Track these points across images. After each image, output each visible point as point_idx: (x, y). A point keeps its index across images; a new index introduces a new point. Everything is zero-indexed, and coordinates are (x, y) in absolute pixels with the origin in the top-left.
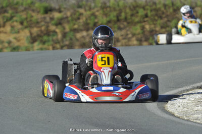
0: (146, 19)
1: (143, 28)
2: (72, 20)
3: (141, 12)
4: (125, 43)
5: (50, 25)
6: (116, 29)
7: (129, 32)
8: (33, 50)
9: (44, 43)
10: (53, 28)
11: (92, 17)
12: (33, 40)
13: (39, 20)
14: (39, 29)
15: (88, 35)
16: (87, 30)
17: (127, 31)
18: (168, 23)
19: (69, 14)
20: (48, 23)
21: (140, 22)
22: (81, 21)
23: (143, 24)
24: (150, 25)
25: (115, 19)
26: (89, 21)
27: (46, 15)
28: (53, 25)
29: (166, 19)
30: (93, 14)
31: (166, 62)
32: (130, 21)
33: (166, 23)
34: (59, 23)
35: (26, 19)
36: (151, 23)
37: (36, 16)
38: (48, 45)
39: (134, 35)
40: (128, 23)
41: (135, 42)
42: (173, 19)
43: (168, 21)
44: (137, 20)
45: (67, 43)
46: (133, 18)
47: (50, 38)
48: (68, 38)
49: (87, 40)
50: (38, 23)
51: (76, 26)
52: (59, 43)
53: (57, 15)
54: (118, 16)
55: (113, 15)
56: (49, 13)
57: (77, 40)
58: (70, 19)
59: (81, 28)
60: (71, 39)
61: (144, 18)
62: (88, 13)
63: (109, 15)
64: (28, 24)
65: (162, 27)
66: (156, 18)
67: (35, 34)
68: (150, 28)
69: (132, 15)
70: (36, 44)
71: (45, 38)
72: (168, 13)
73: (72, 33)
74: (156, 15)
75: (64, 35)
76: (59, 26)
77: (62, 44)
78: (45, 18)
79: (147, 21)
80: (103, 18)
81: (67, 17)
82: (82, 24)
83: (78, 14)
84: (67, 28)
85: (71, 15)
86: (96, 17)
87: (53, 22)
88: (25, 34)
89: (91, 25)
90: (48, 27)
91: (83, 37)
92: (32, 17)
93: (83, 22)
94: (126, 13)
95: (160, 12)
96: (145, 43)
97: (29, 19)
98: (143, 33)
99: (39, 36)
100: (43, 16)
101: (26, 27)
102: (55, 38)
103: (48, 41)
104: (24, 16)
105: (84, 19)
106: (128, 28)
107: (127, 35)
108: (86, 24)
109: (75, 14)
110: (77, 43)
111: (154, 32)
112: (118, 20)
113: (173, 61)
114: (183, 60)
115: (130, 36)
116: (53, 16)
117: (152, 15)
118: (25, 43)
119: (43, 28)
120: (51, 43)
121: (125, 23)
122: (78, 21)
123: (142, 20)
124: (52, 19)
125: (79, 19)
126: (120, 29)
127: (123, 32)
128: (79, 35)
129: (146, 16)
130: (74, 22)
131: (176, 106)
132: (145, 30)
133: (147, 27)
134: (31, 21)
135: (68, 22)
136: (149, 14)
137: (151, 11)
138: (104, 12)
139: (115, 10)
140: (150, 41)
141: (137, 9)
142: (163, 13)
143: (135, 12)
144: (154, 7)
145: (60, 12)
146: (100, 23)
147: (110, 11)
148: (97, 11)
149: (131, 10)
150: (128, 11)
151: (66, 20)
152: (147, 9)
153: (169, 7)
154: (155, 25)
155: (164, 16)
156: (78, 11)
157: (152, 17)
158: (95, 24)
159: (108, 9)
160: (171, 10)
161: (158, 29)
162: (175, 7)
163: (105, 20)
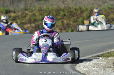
0: (64, 17)
1: (63, 22)
2: (22, 17)
3: (62, 13)
5: (9, 20)
11: (33, 16)
15: (31, 26)
16: (30, 23)
18: (78, 19)
19: (20, 14)
21: (61, 19)
22: (27, 18)
23: (63, 20)
24: (67, 20)
26: (31, 18)
29: (76, 17)
30: (34, 14)
31: (76, 42)
33: (76, 19)
34: (14, 19)
36: (68, 19)
39: (57, 26)
41: (58, 31)
42: (80, 17)
44: (59, 17)
46: (57, 16)
49: (30, 29)
51: (24, 21)
53: (13, 15)
56: (8, 13)
58: (20, 17)
59: (27, 22)
61: (63, 17)
62: (31, 13)
63: (43, 15)
65: (74, 22)
66: (70, 16)
68: (67, 22)
69: (56, 15)
72: (78, 14)
73: (22, 25)
74: (71, 15)
79: (65, 18)
80: (39, 16)
81: (19, 16)
82: (27, 20)
83: (25, 14)
84: (19, 22)
85: (21, 15)
86: (35, 16)
87: (11, 19)
89: (33, 21)
91: (28, 27)
93: (28, 18)
94: (53, 14)
95: (73, 13)
96: (64, 31)
98: (63, 25)
105: (29, 17)
108: (30, 20)
109: (23, 14)
113: (80, 41)
114: (86, 41)
116: (11, 15)
122: (25, 18)
123: (62, 18)
124: (10, 17)
125: (25, 17)
128: (25, 26)
129: (65, 15)
130: (23, 18)
131: (82, 67)
132: (64, 23)
133: (65, 21)
135: (19, 19)
136: (66, 14)
137: (68, 12)
138: (40, 13)
139: (46, 12)
140: (67, 30)
141: (59, 11)
142: (75, 14)
143: (58, 13)
144: (69, 10)
145: (15, 13)
146: (38, 19)
147: (44, 12)
148: (36, 12)
149: (56, 12)
150: (54, 12)
151: (18, 18)
152: (65, 11)
153: (78, 10)
154: (70, 20)
155: (75, 15)
156: (25, 13)
157: (68, 16)
158: (35, 20)
159: (43, 11)
160: (79, 12)
161: (71, 23)
162: (81, 10)
163: (41, 18)
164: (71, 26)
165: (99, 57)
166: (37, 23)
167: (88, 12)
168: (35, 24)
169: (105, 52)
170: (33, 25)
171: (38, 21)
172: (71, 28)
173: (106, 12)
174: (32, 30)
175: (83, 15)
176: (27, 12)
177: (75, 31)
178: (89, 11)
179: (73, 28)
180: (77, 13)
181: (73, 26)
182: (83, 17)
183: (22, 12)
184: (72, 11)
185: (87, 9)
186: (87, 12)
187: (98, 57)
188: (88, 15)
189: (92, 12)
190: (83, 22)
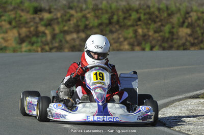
0: (139, 23)
1: (135, 32)
2: (63, 21)
3: (134, 16)
4: (117, 46)
5: (39, 25)
6: (108, 32)
7: (120, 36)
8: (21, 52)
9: (32, 44)
10: (41, 29)
11: (84, 19)
12: (22, 40)
13: (28, 20)
14: (27, 30)
15: (78, 38)
16: (78, 32)
17: (119, 34)
18: (162, 28)
19: (59, 15)
20: (37, 23)
21: (132, 26)
22: (72, 22)
23: (136, 27)
24: (143, 29)
25: (107, 21)
26: (80, 23)
27: (35, 16)
28: (42, 25)
29: (159, 24)
30: (84, 16)
32: (122, 24)
33: (159, 27)
34: (49, 24)
35: (15, 18)
36: (144, 27)
37: (26, 16)
38: (37, 47)
39: (126, 39)
40: (121, 27)
41: (127, 47)
42: (167, 23)
43: (162, 25)
44: (129, 23)
45: (57, 45)
46: (126, 21)
47: (39, 40)
48: (57, 40)
49: (77, 43)
50: (27, 23)
51: (66, 28)
52: (48, 44)
53: (46, 16)
54: (110, 19)
55: (105, 18)
56: (39, 13)
57: (67, 42)
58: (60, 20)
59: (72, 30)
60: (61, 41)
61: (137, 22)
63: (101, 18)
64: (16, 24)
65: (155, 32)
66: (150, 22)
67: (23, 35)
68: (143, 32)
69: (125, 18)
70: (24, 45)
71: (34, 39)
72: (162, 18)
73: (62, 35)
74: (150, 19)
75: (54, 37)
76: (49, 27)
77: (51, 46)
78: (34, 18)
79: (140, 25)
80: (94, 20)
81: (57, 19)
82: (72, 25)
83: (68, 15)
84: (57, 29)
85: (61, 16)
86: (87, 19)
87: (43, 23)
88: (13, 34)
89: (82, 27)
90: (37, 27)
91: (73, 39)
92: (21, 16)
93: (74, 24)
94: (118, 16)
95: (154, 16)
96: (137, 48)
97: (17, 19)
98: (136, 37)
99: (27, 37)
100: (32, 16)
101: (15, 27)
102: (44, 39)
103: (37, 42)
104: (13, 16)
105: (75, 21)
106: (120, 32)
107: (119, 38)
108: (77, 26)
109: (65, 15)
110: (67, 45)
111: (147, 37)
112: (110, 23)
115: (122, 39)
116: (43, 17)
117: (145, 19)
118: (13, 43)
119: (32, 29)
120: (40, 44)
121: (117, 27)
122: (69, 23)
123: (135, 24)
124: (41, 19)
125: (69, 20)
126: (111, 32)
127: (115, 36)
128: (68, 38)
129: (139, 19)
130: (64, 23)
132: (138, 34)
133: (140, 31)
134: (20, 20)
135: (58, 23)
136: (143, 17)
137: (145, 14)
138: (95, 14)
139: (107, 12)
140: (143, 46)
141: (130, 12)
142: (157, 17)
143: (128, 15)
144: (148, 10)
145: (50, 12)
146: (91, 25)
147: (102, 13)
148: (89, 13)
149: (124, 13)
150: (120, 13)
151: (56, 21)
152: (141, 13)
153: (163, 11)
154: (148, 29)
155: (158, 20)
156: (69, 13)
157: (145, 21)
158: (86, 27)
159: (100, 11)
160: (165, 15)
161: (151, 33)
162: (169, 12)
163: (96, 22)
164: (151, 38)
165: (199, 98)
167: (181, 15)
168: (86, 34)
170: (83, 35)
171: (91, 28)
172: (151, 42)
174: (80, 45)
175: (171, 20)
176: (72, 12)
177: (157, 47)
178: (182, 13)
179: (154, 42)
180: (161, 16)
181: (154, 39)
182: (173, 24)
183: (62, 12)
184: (153, 13)
185: (179, 10)
186: (178, 15)
187: (197, 98)
188: (181, 20)
189: (187, 16)
190: (171, 33)
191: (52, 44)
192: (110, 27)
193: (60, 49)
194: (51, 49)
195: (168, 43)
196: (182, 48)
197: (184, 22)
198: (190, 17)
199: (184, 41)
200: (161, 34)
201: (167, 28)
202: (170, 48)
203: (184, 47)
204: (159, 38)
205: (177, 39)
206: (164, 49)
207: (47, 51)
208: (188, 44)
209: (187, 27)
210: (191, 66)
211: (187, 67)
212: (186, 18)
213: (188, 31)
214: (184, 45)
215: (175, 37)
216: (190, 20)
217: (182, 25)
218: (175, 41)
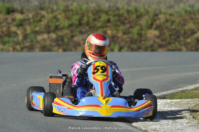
0: (108, 24)
1: (105, 33)
2: (34, 21)
3: (104, 17)
5: (11, 26)
6: (78, 33)
9: (4, 44)
10: (14, 29)
11: (54, 20)
13: (1, 21)
15: (49, 38)
16: (49, 32)
18: (131, 29)
19: (31, 16)
20: (9, 24)
21: (102, 27)
22: (43, 23)
23: (105, 29)
24: (112, 30)
25: (77, 22)
26: (50, 24)
27: (8, 16)
28: (14, 26)
29: (128, 26)
30: (55, 17)
31: (127, 69)
32: (92, 25)
33: (128, 29)
34: (21, 24)
36: (114, 28)
38: (9, 46)
40: (90, 28)
42: (136, 25)
44: (99, 24)
45: (27, 44)
46: (96, 22)
47: (11, 39)
48: (29, 40)
49: (48, 43)
51: (37, 29)
52: (19, 43)
53: (19, 16)
54: (80, 20)
55: (75, 19)
57: (38, 42)
58: (31, 20)
59: (43, 30)
60: (32, 41)
61: (106, 23)
63: (71, 19)
65: (124, 33)
66: (119, 23)
68: (112, 33)
69: (94, 20)
71: (6, 39)
72: (131, 19)
73: (33, 35)
74: (119, 20)
75: (25, 37)
76: (21, 28)
77: (22, 46)
78: (7, 19)
79: (109, 26)
80: (65, 21)
81: (29, 19)
82: (43, 26)
83: (39, 16)
84: (29, 29)
85: (33, 17)
86: (57, 20)
87: (15, 23)
89: (52, 28)
90: (9, 27)
91: (44, 40)
93: (45, 24)
94: (88, 17)
95: (123, 18)
100: (5, 17)
102: (15, 39)
103: (9, 42)
105: (46, 22)
108: (48, 27)
109: (37, 16)
110: (38, 45)
111: (116, 38)
112: (80, 24)
116: (15, 17)
117: (114, 21)
119: (4, 29)
120: (11, 44)
121: (87, 28)
122: (40, 23)
123: (104, 25)
124: (14, 20)
125: (40, 21)
126: (81, 33)
128: (39, 38)
129: (109, 21)
130: (36, 24)
133: (109, 32)
135: (30, 24)
136: (112, 19)
137: (114, 16)
138: (66, 15)
139: (77, 13)
141: (100, 13)
142: (126, 19)
143: (97, 16)
144: (117, 12)
145: (22, 13)
146: (62, 26)
147: (73, 15)
148: (60, 14)
149: (94, 14)
150: (90, 15)
151: (27, 22)
152: (110, 15)
153: (132, 14)
154: (117, 30)
155: (126, 22)
156: (40, 14)
157: (115, 23)
158: (57, 28)
159: (71, 13)
160: (134, 16)
161: (120, 34)
162: (138, 14)
163: (67, 23)
164: (120, 40)
165: (165, 98)
166: (60, 33)
167: (149, 17)
168: (57, 35)
169: (177, 89)
170: (53, 36)
171: (61, 29)
172: (119, 43)
173: (180, 19)
174: (51, 45)
175: (140, 22)
176: (44, 13)
177: (125, 48)
178: (151, 14)
179: (122, 44)
180: (130, 18)
181: (123, 40)
182: (141, 26)
183: (34, 13)
184: (123, 15)
185: (148, 12)
186: (147, 17)
187: (163, 98)
188: (150, 22)
189: (156, 18)
190: (140, 35)
191: (23, 44)
192: (80, 28)
193: (31, 48)
194: (22, 49)
195: (136, 44)
196: (150, 49)
197: (152, 24)
198: (159, 19)
199: (151, 42)
200: (130, 35)
201: (135, 30)
202: (138, 49)
203: (152, 49)
204: (128, 40)
205: (145, 40)
206: (132, 50)
207: (18, 51)
208: (156, 45)
209: (156, 29)
210: (158, 68)
211: (155, 68)
212: (155, 20)
213: (156, 33)
214: (152, 46)
215: (143, 38)
216: (158, 22)
217: (150, 27)
218: (143, 42)
